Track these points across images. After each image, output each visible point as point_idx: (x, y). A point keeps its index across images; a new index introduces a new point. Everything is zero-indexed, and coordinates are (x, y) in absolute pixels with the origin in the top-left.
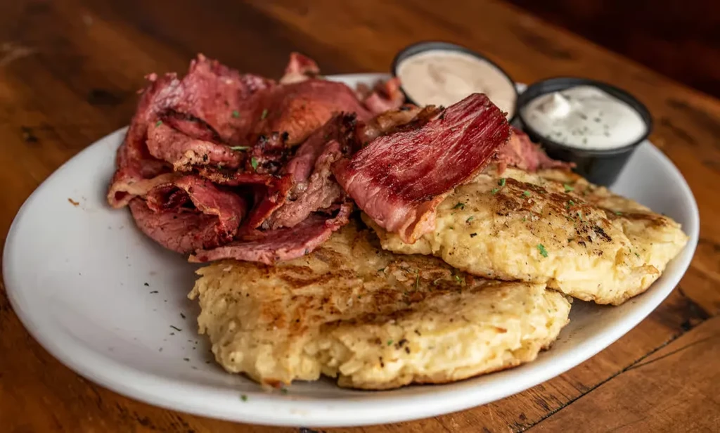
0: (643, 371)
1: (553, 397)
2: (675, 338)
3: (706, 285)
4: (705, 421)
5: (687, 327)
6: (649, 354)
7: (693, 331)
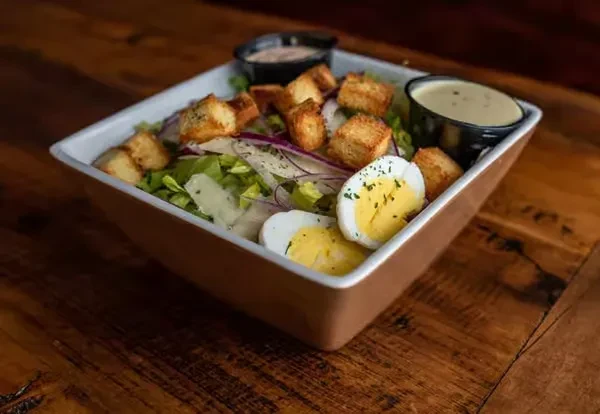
0: (531, 354)
1: (471, 402)
2: (546, 314)
3: (556, 255)
4: (590, 385)
5: (552, 301)
6: (531, 336)
7: (557, 304)
